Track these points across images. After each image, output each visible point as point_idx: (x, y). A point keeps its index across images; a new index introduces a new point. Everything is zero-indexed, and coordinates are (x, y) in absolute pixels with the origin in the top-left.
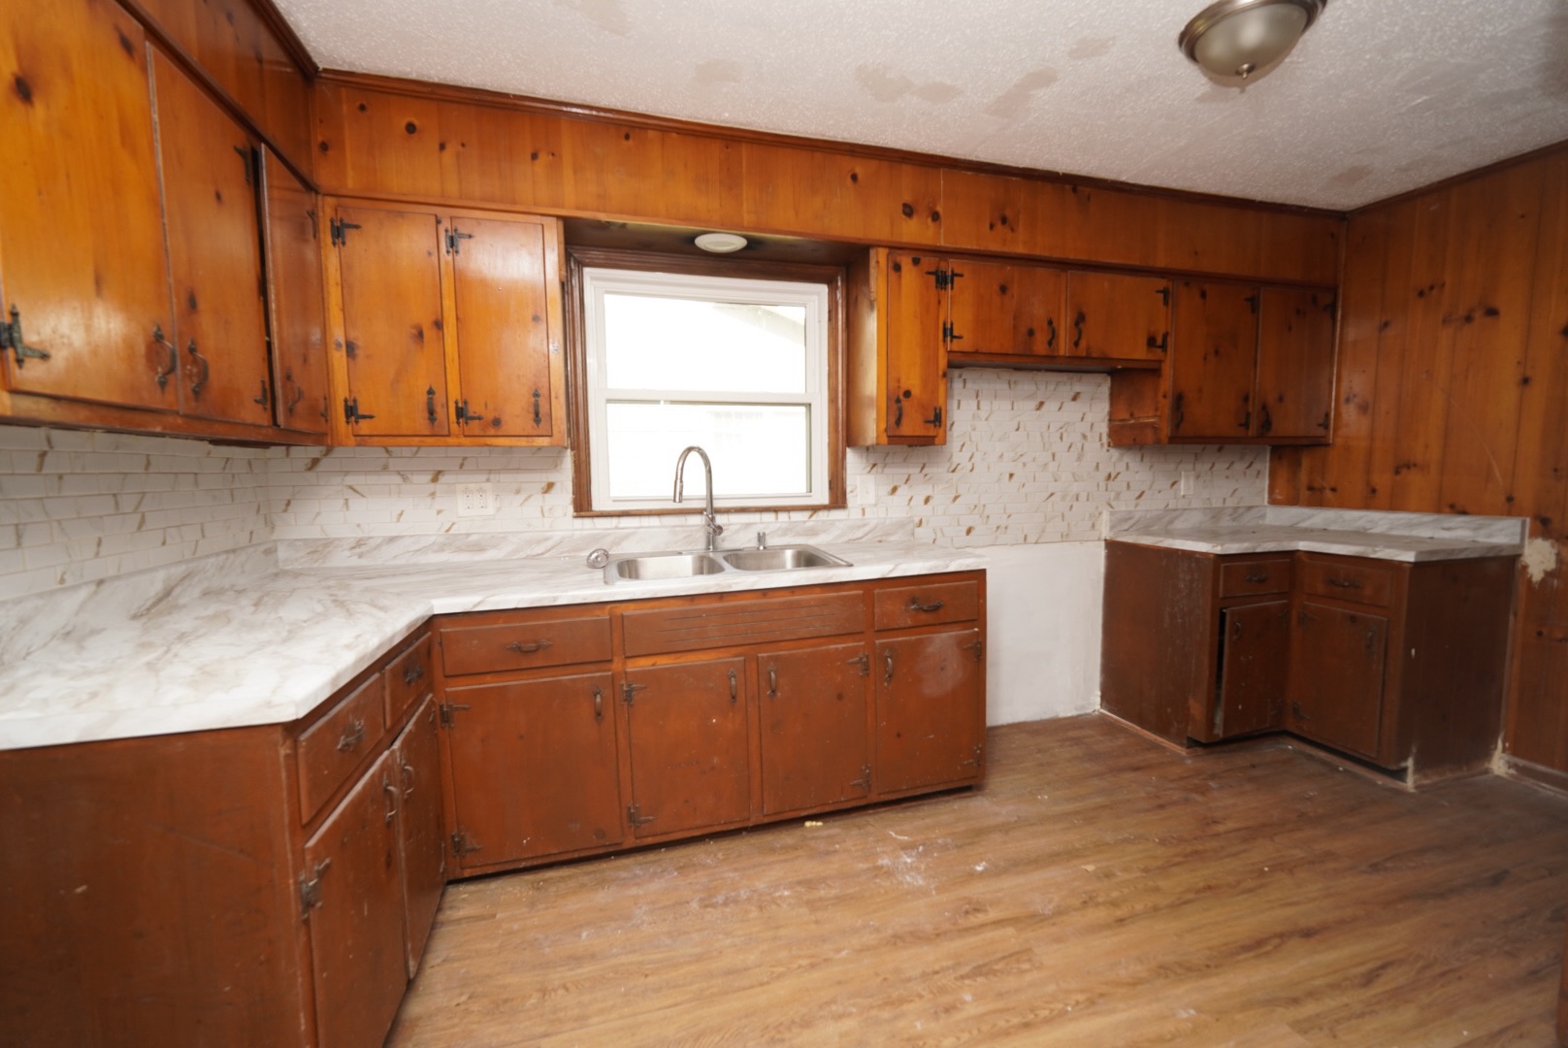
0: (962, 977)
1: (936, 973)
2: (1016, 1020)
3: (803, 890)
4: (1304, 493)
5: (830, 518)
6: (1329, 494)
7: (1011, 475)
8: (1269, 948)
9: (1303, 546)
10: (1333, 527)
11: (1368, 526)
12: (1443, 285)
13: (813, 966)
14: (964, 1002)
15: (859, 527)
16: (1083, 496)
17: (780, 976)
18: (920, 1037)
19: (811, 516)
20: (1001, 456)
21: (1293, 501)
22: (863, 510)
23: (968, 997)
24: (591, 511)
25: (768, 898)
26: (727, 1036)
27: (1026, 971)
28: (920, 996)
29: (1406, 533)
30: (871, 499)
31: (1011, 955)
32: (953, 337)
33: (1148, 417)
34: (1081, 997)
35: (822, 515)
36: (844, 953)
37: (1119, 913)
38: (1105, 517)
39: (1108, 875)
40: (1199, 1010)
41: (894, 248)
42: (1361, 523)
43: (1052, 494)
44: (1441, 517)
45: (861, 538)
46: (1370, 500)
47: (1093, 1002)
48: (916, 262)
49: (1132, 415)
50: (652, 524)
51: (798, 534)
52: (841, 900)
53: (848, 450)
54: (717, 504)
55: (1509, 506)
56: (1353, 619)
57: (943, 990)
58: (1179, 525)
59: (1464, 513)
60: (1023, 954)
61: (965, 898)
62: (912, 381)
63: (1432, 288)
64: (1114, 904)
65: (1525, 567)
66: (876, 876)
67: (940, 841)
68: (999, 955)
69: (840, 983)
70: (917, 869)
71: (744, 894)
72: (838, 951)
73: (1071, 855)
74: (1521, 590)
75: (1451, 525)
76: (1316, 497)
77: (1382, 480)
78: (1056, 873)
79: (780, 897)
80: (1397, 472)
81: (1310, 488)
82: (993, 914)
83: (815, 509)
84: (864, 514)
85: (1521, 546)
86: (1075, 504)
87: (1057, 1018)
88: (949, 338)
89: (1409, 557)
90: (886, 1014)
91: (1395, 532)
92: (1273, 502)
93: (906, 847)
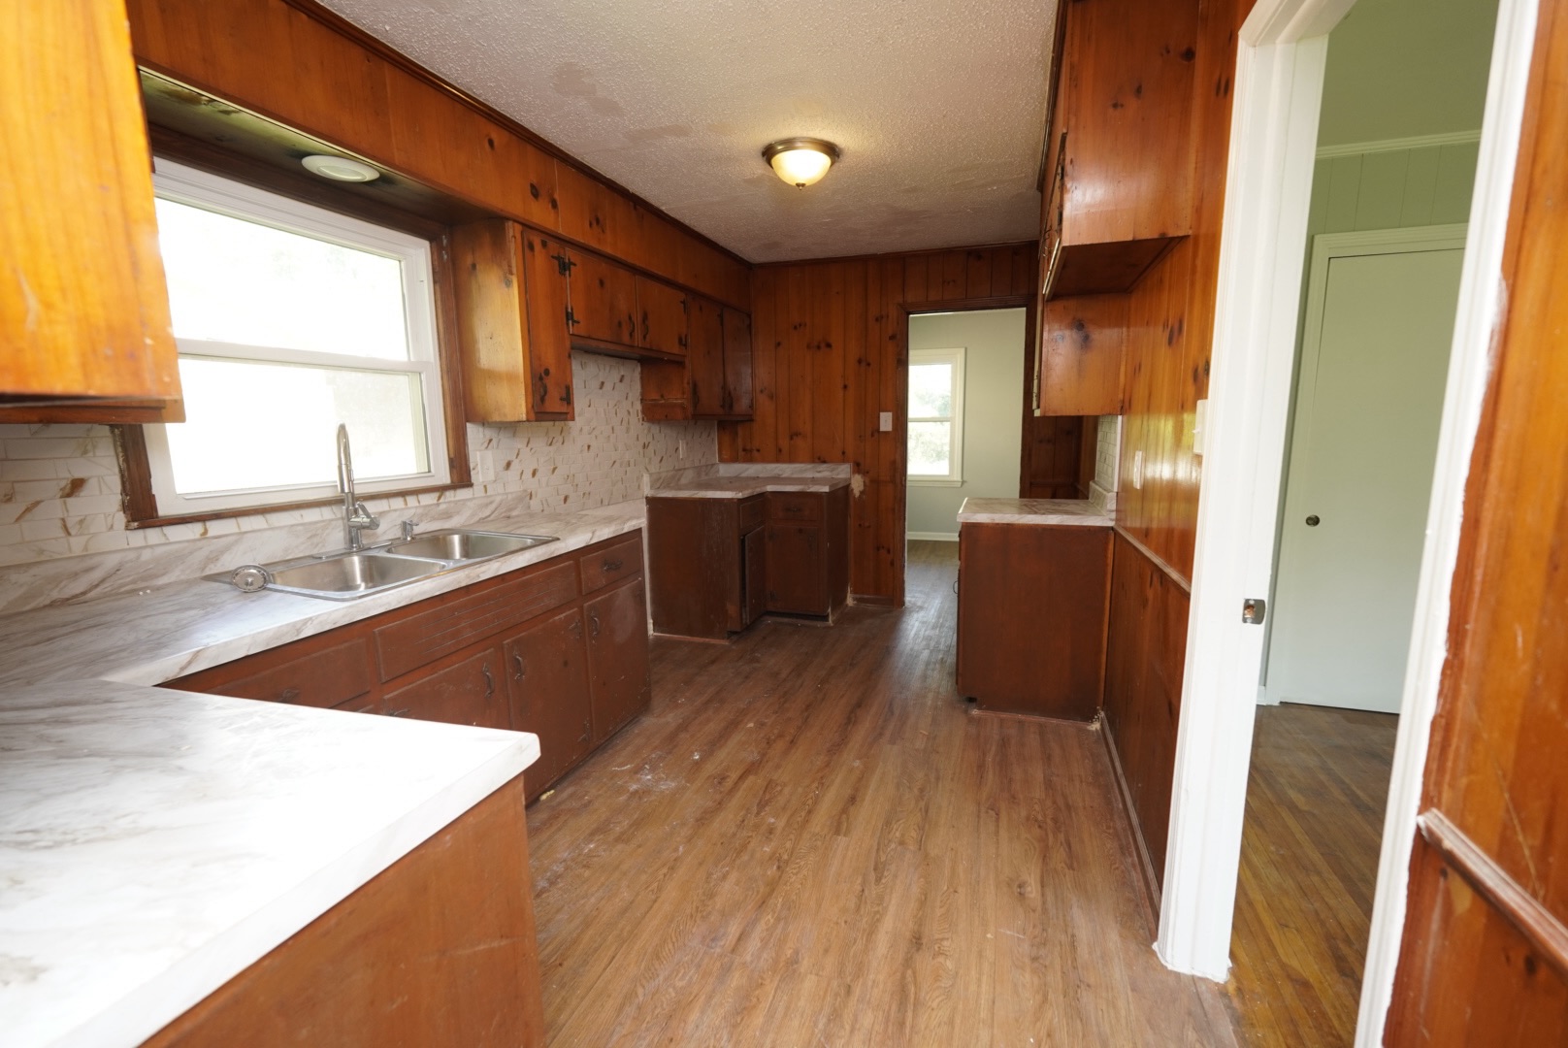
0: (758, 813)
1: (743, 821)
2: (803, 814)
3: (601, 836)
4: (741, 453)
5: (457, 498)
6: (755, 453)
7: (589, 447)
8: (853, 719)
9: (770, 488)
10: (761, 476)
11: (780, 473)
12: (805, 325)
13: (672, 869)
14: (773, 824)
15: (487, 505)
16: (632, 464)
17: (660, 889)
18: (774, 853)
19: (439, 498)
20: (581, 430)
21: (734, 459)
22: (485, 487)
23: (772, 820)
24: (157, 517)
25: (582, 857)
26: (674, 940)
27: (781, 791)
28: (751, 836)
29: (800, 476)
30: (491, 476)
31: (766, 788)
32: (574, 322)
33: (676, 399)
34: (815, 785)
35: (450, 495)
36: (681, 849)
37: (788, 738)
38: (646, 479)
39: (763, 724)
40: (860, 759)
41: (527, 226)
42: (777, 471)
43: (615, 462)
44: (816, 465)
45: (489, 516)
46: (779, 457)
47: (822, 783)
48: (544, 244)
49: (662, 396)
50: (256, 527)
51: (433, 519)
52: (637, 825)
53: (468, 425)
54: (358, 491)
55: (843, 458)
56: (800, 531)
57: (756, 827)
58: (683, 481)
59: (824, 462)
60: (770, 785)
61: (709, 777)
62: (549, 359)
63: (800, 325)
64: (781, 736)
65: (852, 490)
66: (640, 798)
67: (654, 756)
68: (761, 792)
69: (700, 864)
70: (661, 779)
71: (559, 868)
72: (676, 850)
73: (733, 725)
74: (852, 503)
75: (821, 469)
76: (748, 455)
77: (784, 443)
78: (737, 738)
79: (590, 850)
80: (791, 438)
81: (744, 450)
82: (734, 776)
83: (441, 489)
84: (486, 491)
85: (850, 479)
86: (628, 469)
87: (817, 800)
88: (570, 322)
89: (826, 489)
90: (745, 857)
91: (795, 476)
92: (722, 460)
93: (637, 770)
